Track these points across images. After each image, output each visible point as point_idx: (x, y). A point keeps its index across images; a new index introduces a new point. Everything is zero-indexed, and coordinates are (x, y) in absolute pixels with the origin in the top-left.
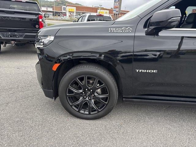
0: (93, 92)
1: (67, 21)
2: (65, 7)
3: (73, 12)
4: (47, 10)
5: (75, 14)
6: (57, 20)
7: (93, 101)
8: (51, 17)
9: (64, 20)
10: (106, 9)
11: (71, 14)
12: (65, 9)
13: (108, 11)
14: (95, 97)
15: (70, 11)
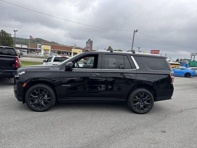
0: (43, 97)
1: (41, 58)
2: (40, 45)
3: (48, 50)
4: (21, 47)
5: (50, 52)
6: (31, 57)
7: (43, 102)
8: (25, 54)
9: (38, 58)
10: (80, 49)
11: (46, 51)
12: (40, 47)
13: (81, 51)
14: (44, 100)
15: (45, 49)
